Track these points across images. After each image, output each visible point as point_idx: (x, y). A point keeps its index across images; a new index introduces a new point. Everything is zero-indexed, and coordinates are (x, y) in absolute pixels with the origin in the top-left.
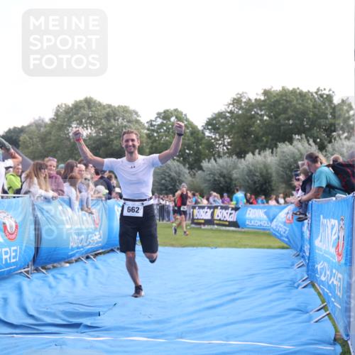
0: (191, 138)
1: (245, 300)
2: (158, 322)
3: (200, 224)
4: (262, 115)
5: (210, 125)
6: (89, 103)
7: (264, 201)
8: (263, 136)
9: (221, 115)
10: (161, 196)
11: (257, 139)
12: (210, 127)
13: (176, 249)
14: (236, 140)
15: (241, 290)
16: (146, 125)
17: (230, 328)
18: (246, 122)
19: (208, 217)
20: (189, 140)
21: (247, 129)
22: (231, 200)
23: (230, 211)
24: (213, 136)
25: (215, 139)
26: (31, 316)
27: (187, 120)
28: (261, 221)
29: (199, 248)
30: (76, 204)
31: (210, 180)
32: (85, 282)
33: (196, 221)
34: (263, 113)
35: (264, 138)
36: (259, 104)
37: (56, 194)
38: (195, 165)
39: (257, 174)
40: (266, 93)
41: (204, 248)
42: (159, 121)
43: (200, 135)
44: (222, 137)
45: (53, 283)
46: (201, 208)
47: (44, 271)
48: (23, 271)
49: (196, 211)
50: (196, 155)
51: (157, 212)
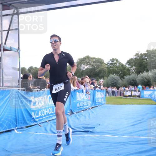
0: (122, 67)
2: (114, 130)
3: (126, 97)
6: (88, 57)
7: (148, 88)
9: (131, 59)
12: (128, 64)
14: (137, 68)
15: (143, 119)
18: (141, 61)
19: (130, 94)
21: (141, 63)
22: (137, 88)
23: (137, 92)
24: (129, 67)
27: (119, 62)
31: (129, 82)
32: (89, 117)
33: (125, 96)
34: (146, 58)
38: (122, 77)
42: (111, 62)
43: (125, 67)
44: (132, 66)
45: (79, 118)
46: (127, 91)
47: (75, 114)
48: (68, 114)
49: (125, 92)
50: (124, 73)
51: (111, 93)
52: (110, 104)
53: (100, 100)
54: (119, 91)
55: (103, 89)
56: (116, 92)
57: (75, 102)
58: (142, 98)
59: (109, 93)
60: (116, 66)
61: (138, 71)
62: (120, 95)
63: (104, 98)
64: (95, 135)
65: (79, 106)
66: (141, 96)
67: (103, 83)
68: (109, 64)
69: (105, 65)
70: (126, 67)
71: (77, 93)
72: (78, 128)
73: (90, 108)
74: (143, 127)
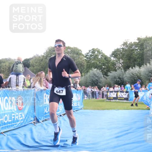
0: (105, 60)
1: (132, 134)
3: (110, 99)
4: (137, 50)
5: (113, 55)
8: (138, 59)
9: (118, 50)
10: (92, 88)
11: (135, 60)
12: (113, 56)
13: (100, 111)
14: (125, 61)
15: (131, 129)
16: (85, 55)
18: (130, 52)
19: (115, 96)
21: (130, 56)
22: (125, 88)
23: (125, 93)
24: (115, 60)
25: (117, 61)
26: (37, 142)
27: (102, 53)
29: (111, 110)
33: (109, 98)
34: (137, 48)
35: (138, 60)
36: (136, 44)
40: (138, 39)
41: (113, 110)
42: (91, 54)
44: (119, 59)
45: (46, 127)
46: (111, 92)
47: (42, 122)
49: (108, 94)
50: (107, 68)
51: (90, 94)
52: (89, 109)
53: (76, 103)
54: (101, 92)
55: (80, 88)
56: (97, 93)
57: (41, 106)
58: (130, 102)
59: (88, 95)
60: (97, 58)
61: (127, 66)
62: (103, 97)
63: (81, 102)
65: (47, 112)
66: (129, 99)
67: (80, 82)
68: (88, 56)
69: (82, 57)
70: (111, 60)
71: (45, 94)
72: (44, 141)
73: (61, 114)
74: (130, 139)
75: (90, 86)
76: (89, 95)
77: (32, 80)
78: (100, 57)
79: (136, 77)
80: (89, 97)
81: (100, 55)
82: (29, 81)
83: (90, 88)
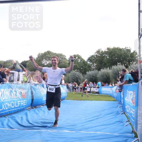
0: (83, 64)
2: (72, 126)
4: (107, 56)
6: (49, 52)
7: (108, 85)
8: (107, 63)
9: (93, 56)
11: (105, 64)
12: (89, 60)
13: (78, 101)
14: (98, 65)
15: (100, 115)
16: (68, 60)
17: (97, 128)
18: (101, 59)
19: (89, 90)
20: (82, 65)
21: (102, 61)
22: (97, 85)
23: (96, 88)
24: (90, 63)
25: (91, 64)
26: (31, 123)
27: (81, 58)
28: (106, 92)
29: (86, 101)
30: (45, 86)
31: (89, 78)
34: (107, 55)
36: (106, 53)
37: (38, 83)
38: (84, 73)
39: (105, 76)
40: (108, 49)
41: (88, 101)
43: (86, 63)
44: (93, 63)
45: (38, 113)
48: (27, 108)
50: (84, 69)
52: (70, 100)
60: (77, 61)
61: (99, 68)
64: (53, 130)
66: (99, 93)
70: (88, 63)
72: (36, 123)
74: (100, 123)
75: (71, 83)
76: (71, 89)
77: (28, 77)
78: (79, 61)
79: (104, 77)
80: (70, 91)
81: (80, 60)
82: (26, 78)
83: (71, 84)
